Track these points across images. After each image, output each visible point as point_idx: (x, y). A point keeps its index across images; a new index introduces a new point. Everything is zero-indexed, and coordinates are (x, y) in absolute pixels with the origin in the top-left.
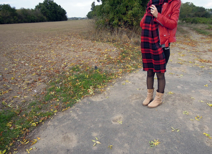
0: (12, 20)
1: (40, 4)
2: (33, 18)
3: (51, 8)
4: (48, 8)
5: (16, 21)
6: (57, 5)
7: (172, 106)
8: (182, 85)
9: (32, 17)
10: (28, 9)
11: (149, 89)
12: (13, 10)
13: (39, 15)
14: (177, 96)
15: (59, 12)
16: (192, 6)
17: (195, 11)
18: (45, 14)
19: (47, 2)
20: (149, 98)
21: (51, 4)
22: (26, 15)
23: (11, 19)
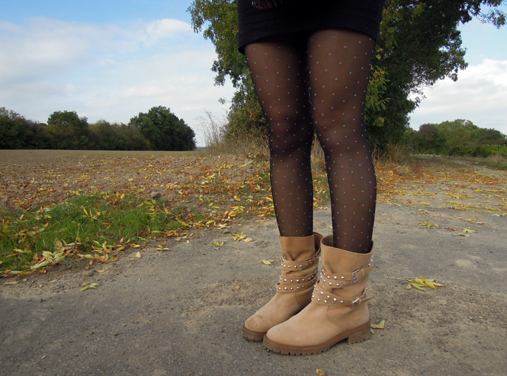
0: (75, 143)
1: (141, 115)
2: (121, 140)
3: (162, 123)
4: (156, 124)
5: (84, 145)
6: (177, 119)
7: (436, 352)
8: (475, 257)
9: (119, 139)
10: (116, 125)
11: (284, 238)
12: (82, 124)
13: (135, 136)
14: (460, 298)
15: (179, 133)
16: (471, 126)
17: (477, 137)
18: (148, 135)
19: (157, 112)
20: (287, 292)
21: (165, 117)
22: (108, 135)
23: (74, 141)
